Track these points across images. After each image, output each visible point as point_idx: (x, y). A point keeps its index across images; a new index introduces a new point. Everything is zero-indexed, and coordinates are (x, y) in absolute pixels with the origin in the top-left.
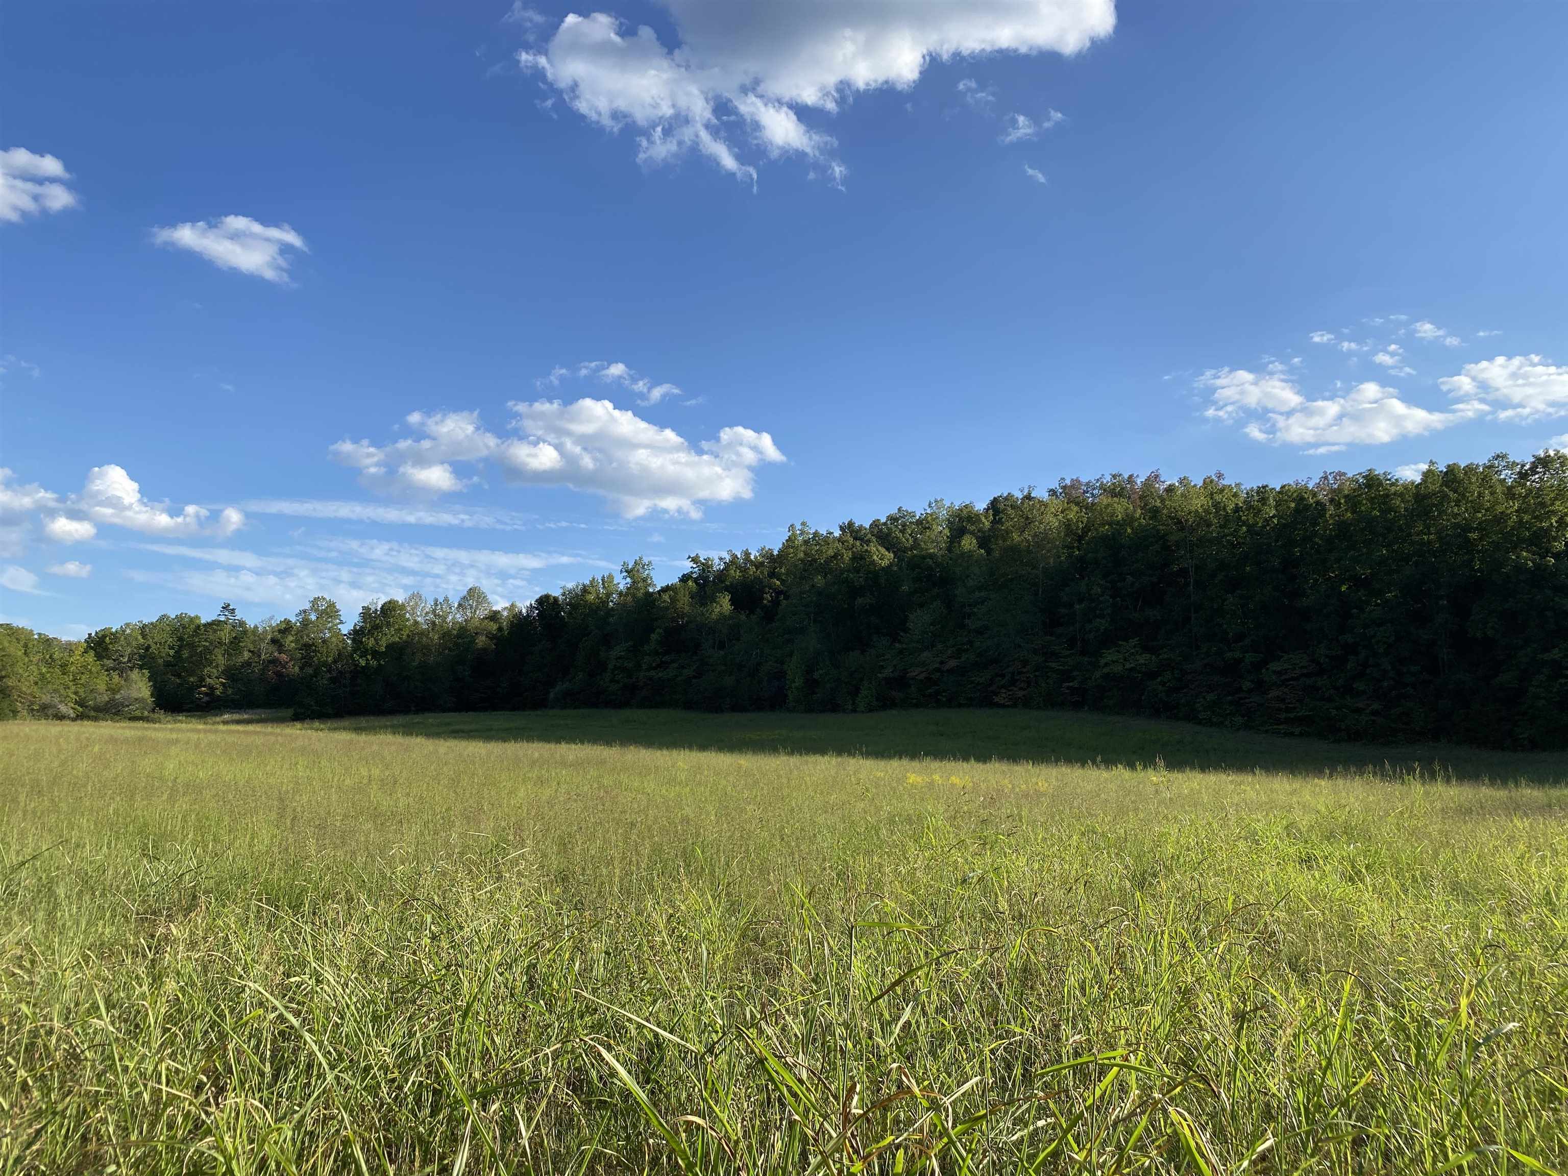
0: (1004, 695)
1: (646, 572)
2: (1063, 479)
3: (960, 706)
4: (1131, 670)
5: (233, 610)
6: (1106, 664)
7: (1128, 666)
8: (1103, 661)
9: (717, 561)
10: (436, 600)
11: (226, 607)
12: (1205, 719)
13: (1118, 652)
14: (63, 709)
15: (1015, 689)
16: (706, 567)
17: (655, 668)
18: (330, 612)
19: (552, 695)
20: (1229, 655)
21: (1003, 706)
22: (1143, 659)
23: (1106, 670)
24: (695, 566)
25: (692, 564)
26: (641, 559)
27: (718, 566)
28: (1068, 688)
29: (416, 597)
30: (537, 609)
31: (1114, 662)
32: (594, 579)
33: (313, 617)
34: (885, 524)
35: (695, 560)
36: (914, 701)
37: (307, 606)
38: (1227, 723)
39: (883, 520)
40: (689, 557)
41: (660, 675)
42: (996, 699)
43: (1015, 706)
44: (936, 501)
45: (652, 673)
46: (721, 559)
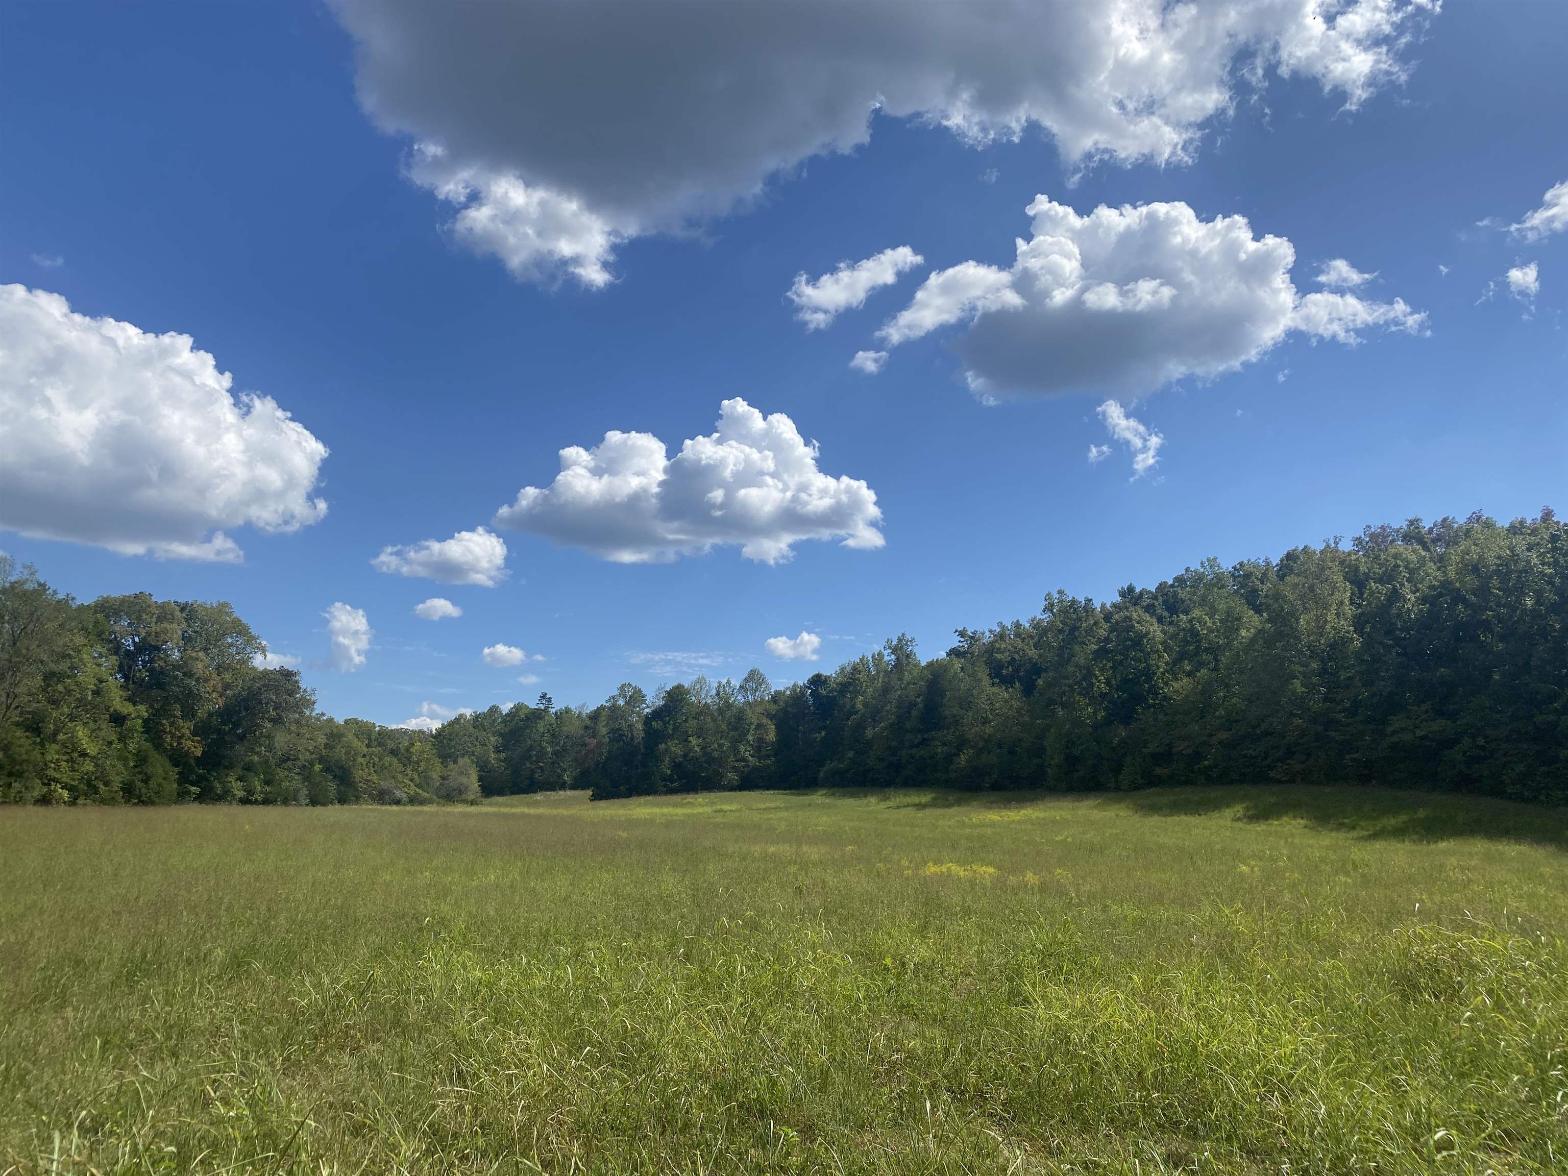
0: (1280, 769)
1: (910, 649)
2: (1369, 527)
3: (1232, 782)
4: (1423, 738)
5: (550, 698)
6: (1394, 732)
7: (1419, 733)
8: (1389, 729)
9: (987, 634)
10: (719, 683)
11: (543, 696)
12: (1515, 793)
13: (1408, 718)
14: (398, 794)
15: (1292, 762)
16: (973, 638)
17: (917, 746)
18: (637, 697)
19: (822, 774)
20: (1539, 718)
21: (1280, 782)
22: (1436, 725)
23: (1394, 739)
24: (962, 640)
25: (959, 638)
26: (903, 635)
27: (987, 638)
28: (1352, 760)
29: (701, 681)
30: (809, 688)
31: (1402, 729)
32: (863, 656)
33: (621, 702)
34: (1172, 586)
35: (962, 634)
36: (1183, 778)
37: (616, 692)
38: (1543, 798)
39: (1170, 582)
40: (956, 631)
41: (922, 752)
42: (1272, 774)
43: (1292, 781)
44: (1208, 560)
45: (914, 751)
46: (990, 631)
